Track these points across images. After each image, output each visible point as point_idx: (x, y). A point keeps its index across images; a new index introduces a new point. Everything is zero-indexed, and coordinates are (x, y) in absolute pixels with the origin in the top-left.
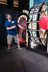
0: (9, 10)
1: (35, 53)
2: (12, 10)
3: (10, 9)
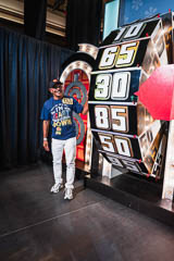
0: (30, 39)
2: (39, 42)
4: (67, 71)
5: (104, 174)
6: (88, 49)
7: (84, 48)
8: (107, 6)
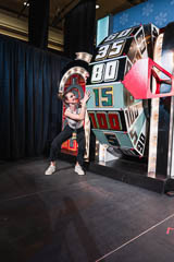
1: (110, 180)
3: (38, 46)
4: (66, 75)
5: (101, 159)
6: (84, 56)
7: (80, 56)
8: (99, 22)
